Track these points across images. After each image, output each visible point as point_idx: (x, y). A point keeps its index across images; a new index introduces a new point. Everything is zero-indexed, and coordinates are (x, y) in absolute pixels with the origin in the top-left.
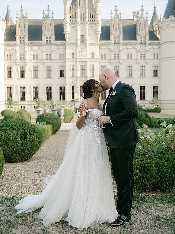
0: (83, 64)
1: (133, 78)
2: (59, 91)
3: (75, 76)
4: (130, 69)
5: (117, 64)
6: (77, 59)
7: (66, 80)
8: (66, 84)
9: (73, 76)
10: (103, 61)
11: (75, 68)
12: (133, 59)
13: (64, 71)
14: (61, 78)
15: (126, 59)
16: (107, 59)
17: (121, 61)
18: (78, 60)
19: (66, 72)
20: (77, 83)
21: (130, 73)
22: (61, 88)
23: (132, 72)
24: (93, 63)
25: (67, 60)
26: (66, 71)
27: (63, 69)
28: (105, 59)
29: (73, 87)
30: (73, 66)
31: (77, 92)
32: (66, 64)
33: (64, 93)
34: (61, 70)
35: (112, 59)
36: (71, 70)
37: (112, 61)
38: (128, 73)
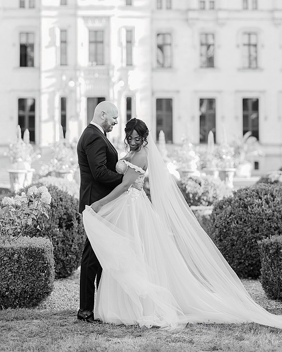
0: (97, 25)
1: (262, 70)
2: (15, 113)
3: (70, 61)
4: (253, 41)
5: (210, 27)
6: (77, 7)
7: (40, 77)
8: (39, 91)
9: (64, 63)
10: (164, 14)
11: (70, 38)
12: (262, 11)
13: (32, 46)
14: (24, 69)
15: (238, 11)
16: (178, 10)
17: (222, 15)
18: (81, 13)
19: (40, 51)
20: (78, 89)
21: (253, 54)
22: (22, 102)
23: (256, 52)
24: (130, 23)
25: (44, 13)
26: (40, 45)
27: (30, 41)
28: (169, 8)
29: (63, 102)
30: (63, 31)
31: (77, 116)
32: (40, 24)
33: (32, 119)
34: (24, 41)
35: (194, 10)
36: (58, 43)
37: (191, 15)
38: (247, 54)
